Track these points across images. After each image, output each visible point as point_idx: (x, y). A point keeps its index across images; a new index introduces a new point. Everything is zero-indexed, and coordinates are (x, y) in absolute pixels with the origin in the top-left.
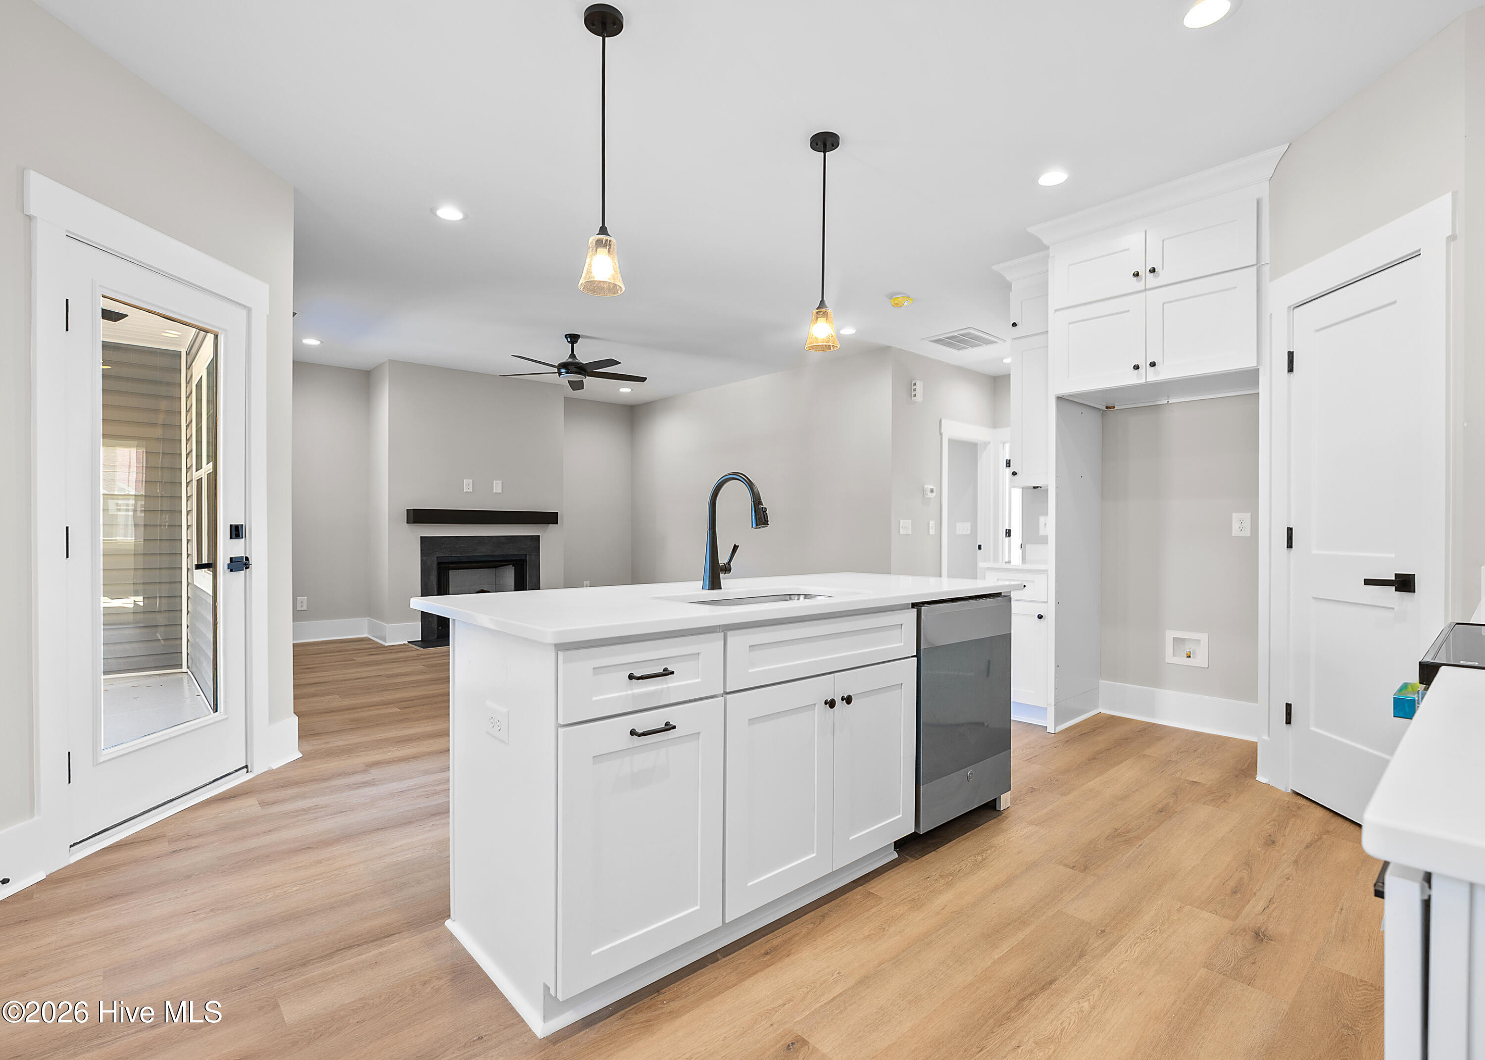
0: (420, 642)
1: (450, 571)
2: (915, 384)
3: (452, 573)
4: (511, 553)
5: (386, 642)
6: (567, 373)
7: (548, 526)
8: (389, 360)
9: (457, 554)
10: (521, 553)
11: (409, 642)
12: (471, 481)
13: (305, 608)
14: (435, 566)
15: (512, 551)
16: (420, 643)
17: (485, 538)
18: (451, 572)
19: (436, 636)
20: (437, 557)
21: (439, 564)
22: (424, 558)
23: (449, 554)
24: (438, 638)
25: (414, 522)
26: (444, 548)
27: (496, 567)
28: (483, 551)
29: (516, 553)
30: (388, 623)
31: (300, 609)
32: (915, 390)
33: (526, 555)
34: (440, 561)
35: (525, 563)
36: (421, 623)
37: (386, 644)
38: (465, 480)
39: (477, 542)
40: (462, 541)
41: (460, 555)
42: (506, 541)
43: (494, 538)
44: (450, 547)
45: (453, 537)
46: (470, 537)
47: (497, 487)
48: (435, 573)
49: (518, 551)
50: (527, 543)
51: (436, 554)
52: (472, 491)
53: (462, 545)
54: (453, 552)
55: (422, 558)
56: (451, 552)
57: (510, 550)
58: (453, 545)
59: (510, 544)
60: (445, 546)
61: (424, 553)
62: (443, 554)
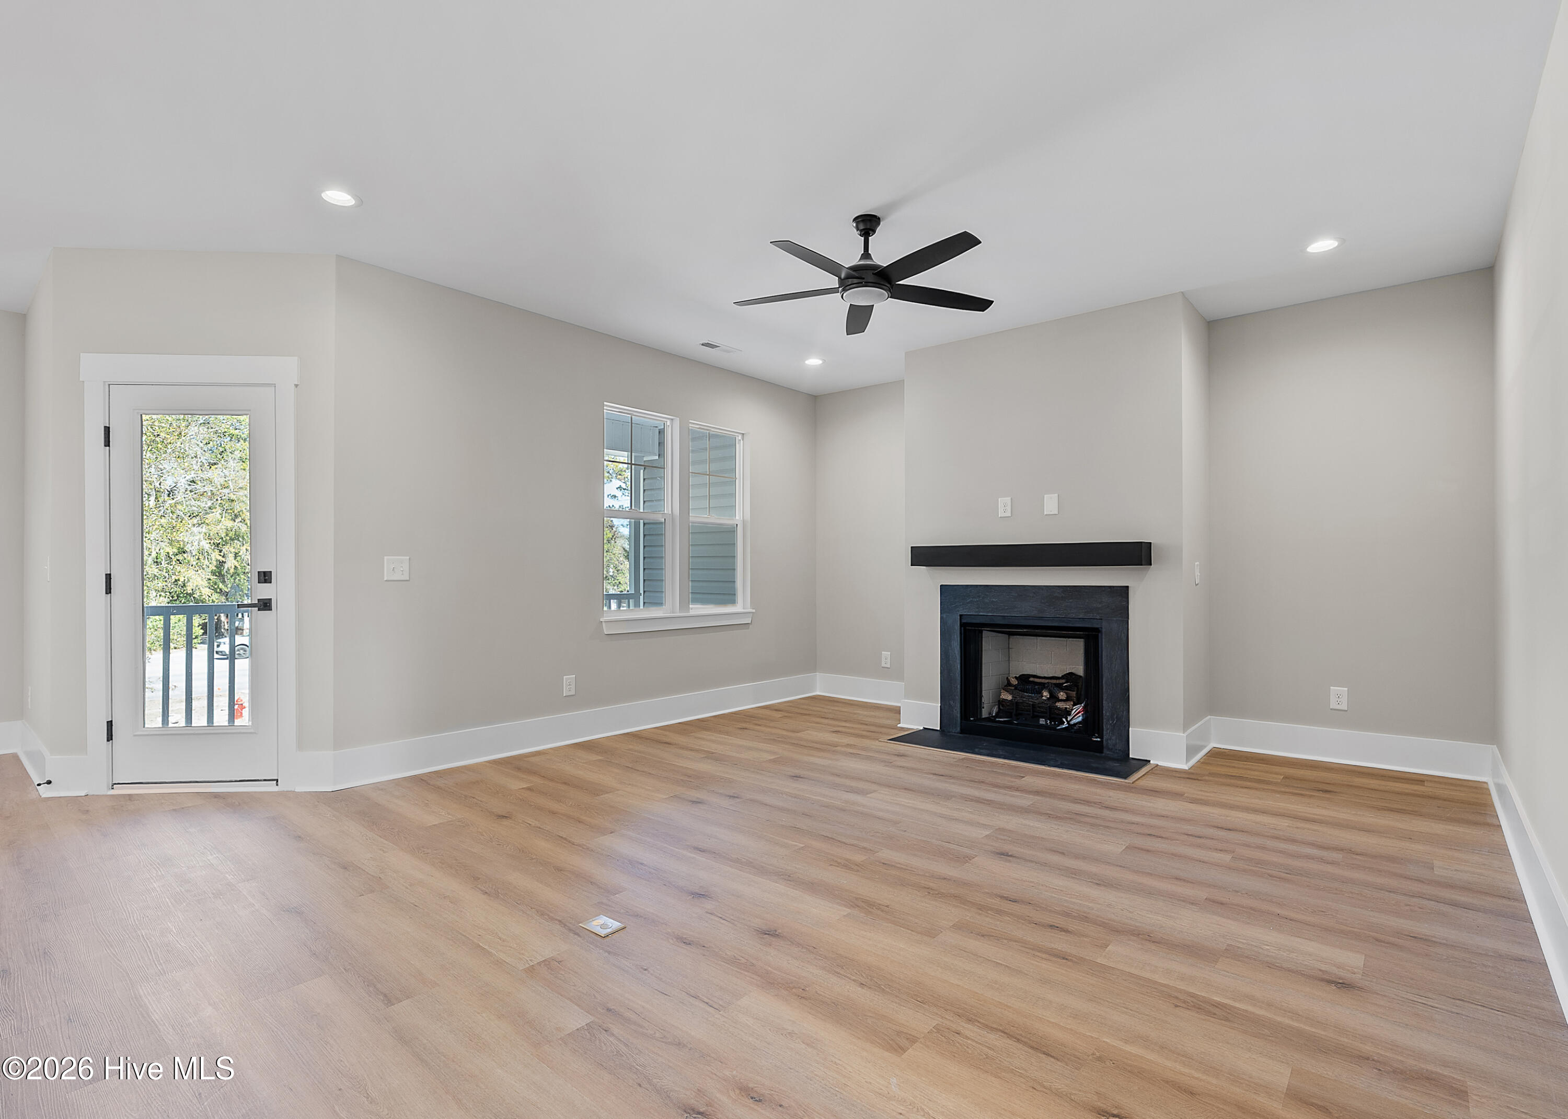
0: (938, 733)
4: (1076, 616)
7: (1146, 570)
8: (906, 353)
9: (987, 612)
10: (1091, 616)
11: (924, 728)
12: (1008, 500)
14: (958, 628)
17: (1029, 588)
21: (963, 626)
22: (945, 616)
23: (979, 612)
24: (961, 732)
25: (924, 565)
26: (969, 602)
29: (1084, 616)
33: (1101, 620)
34: (964, 622)
35: (1102, 635)
37: (900, 725)
38: (999, 498)
39: (1016, 595)
40: (994, 592)
41: (991, 614)
42: (1064, 595)
43: (1042, 589)
44: (978, 601)
45: (982, 587)
46: (1005, 588)
47: (1051, 505)
48: (957, 637)
49: (1085, 612)
50: (1104, 600)
51: (958, 611)
52: (1010, 515)
53: (994, 600)
54: (981, 608)
55: (942, 615)
56: (977, 608)
57: (1070, 610)
58: (981, 598)
59: (1071, 601)
60: (971, 599)
61: (945, 608)
62: (970, 611)
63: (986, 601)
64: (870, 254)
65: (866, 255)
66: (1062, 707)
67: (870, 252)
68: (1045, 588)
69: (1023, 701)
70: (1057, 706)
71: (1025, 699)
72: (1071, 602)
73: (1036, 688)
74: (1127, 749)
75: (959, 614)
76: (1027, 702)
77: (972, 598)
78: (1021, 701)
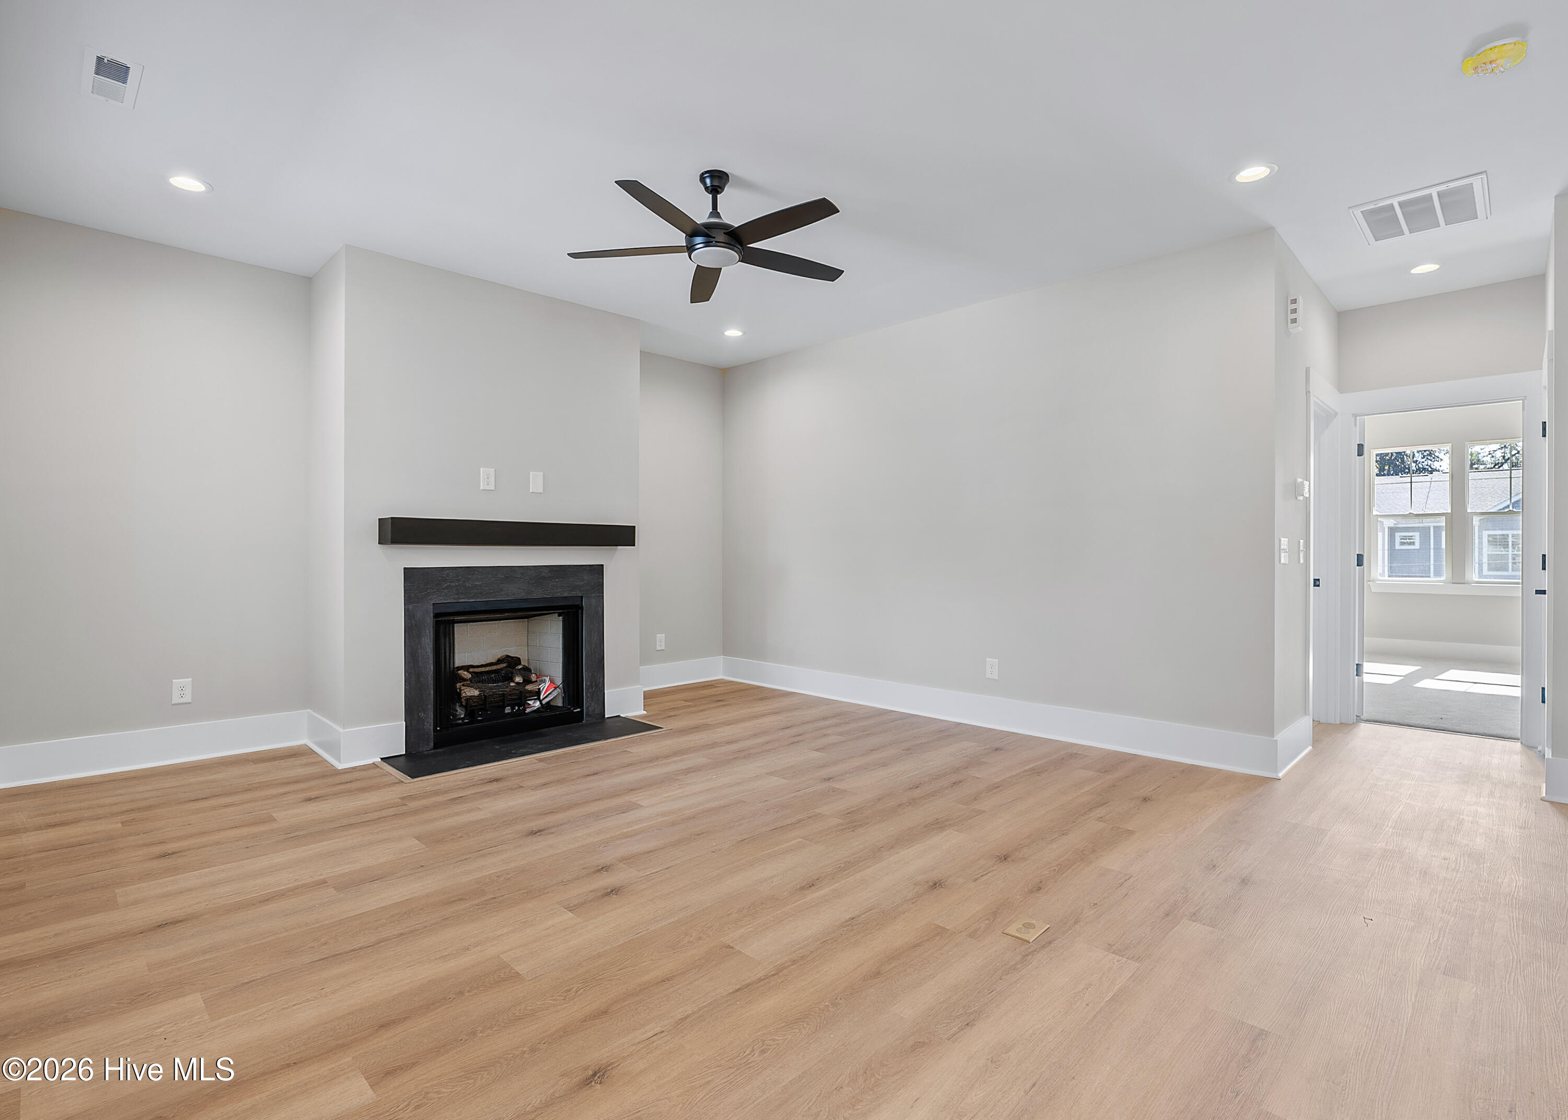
0: (404, 757)
1: (456, 625)
2: (1294, 301)
3: (459, 629)
4: (559, 595)
5: (339, 761)
6: (707, 244)
7: (616, 550)
8: (346, 245)
9: (468, 598)
10: (574, 594)
11: (382, 759)
12: (492, 471)
13: (187, 698)
14: (430, 620)
15: (560, 591)
16: (402, 759)
17: (517, 568)
18: (457, 627)
19: (432, 744)
20: (433, 604)
21: (436, 615)
22: (411, 607)
23: (454, 599)
24: (435, 747)
25: (394, 541)
26: (445, 588)
27: (528, 617)
28: (514, 592)
29: (566, 595)
30: (344, 727)
31: (177, 702)
32: (1294, 311)
33: (582, 597)
34: (438, 611)
35: (580, 611)
36: (405, 723)
37: (340, 766)
38: (481, 469)
39: (503, 576)
40: (478, 575)
41: (473, 600)
42: (550, 575)
43: (530, 570)
44: (457, 586)
45: (462, 569)
46: (490, 569)
47: (536, 482)
48: (429, 632)
49: (569, 590)
50: (584, 578)
51: (431, 599)
52: (494, 489)
53: (477, 583)
54: (462, 594)
55: (406, 607)
56: (457, 594)
57: (556, 589)
58: (461, 582)
59: (557, 580)
60: (449, 584)
61: (410, 597)
62: (445, 598)
63: (467, 585)
64: (719, 213)
65: (715, 212)
66: (532, 689)
67: (718, 211)
68: (532, 568)
69: (493, 692)
70: (528, 690)
71: (494, 690)
72: (557, 582)
73: (492, 677)
74: (603, 711)
75: (432, 603)
76: (498, 693)
77: (449, 582)
78: (491, 693)
